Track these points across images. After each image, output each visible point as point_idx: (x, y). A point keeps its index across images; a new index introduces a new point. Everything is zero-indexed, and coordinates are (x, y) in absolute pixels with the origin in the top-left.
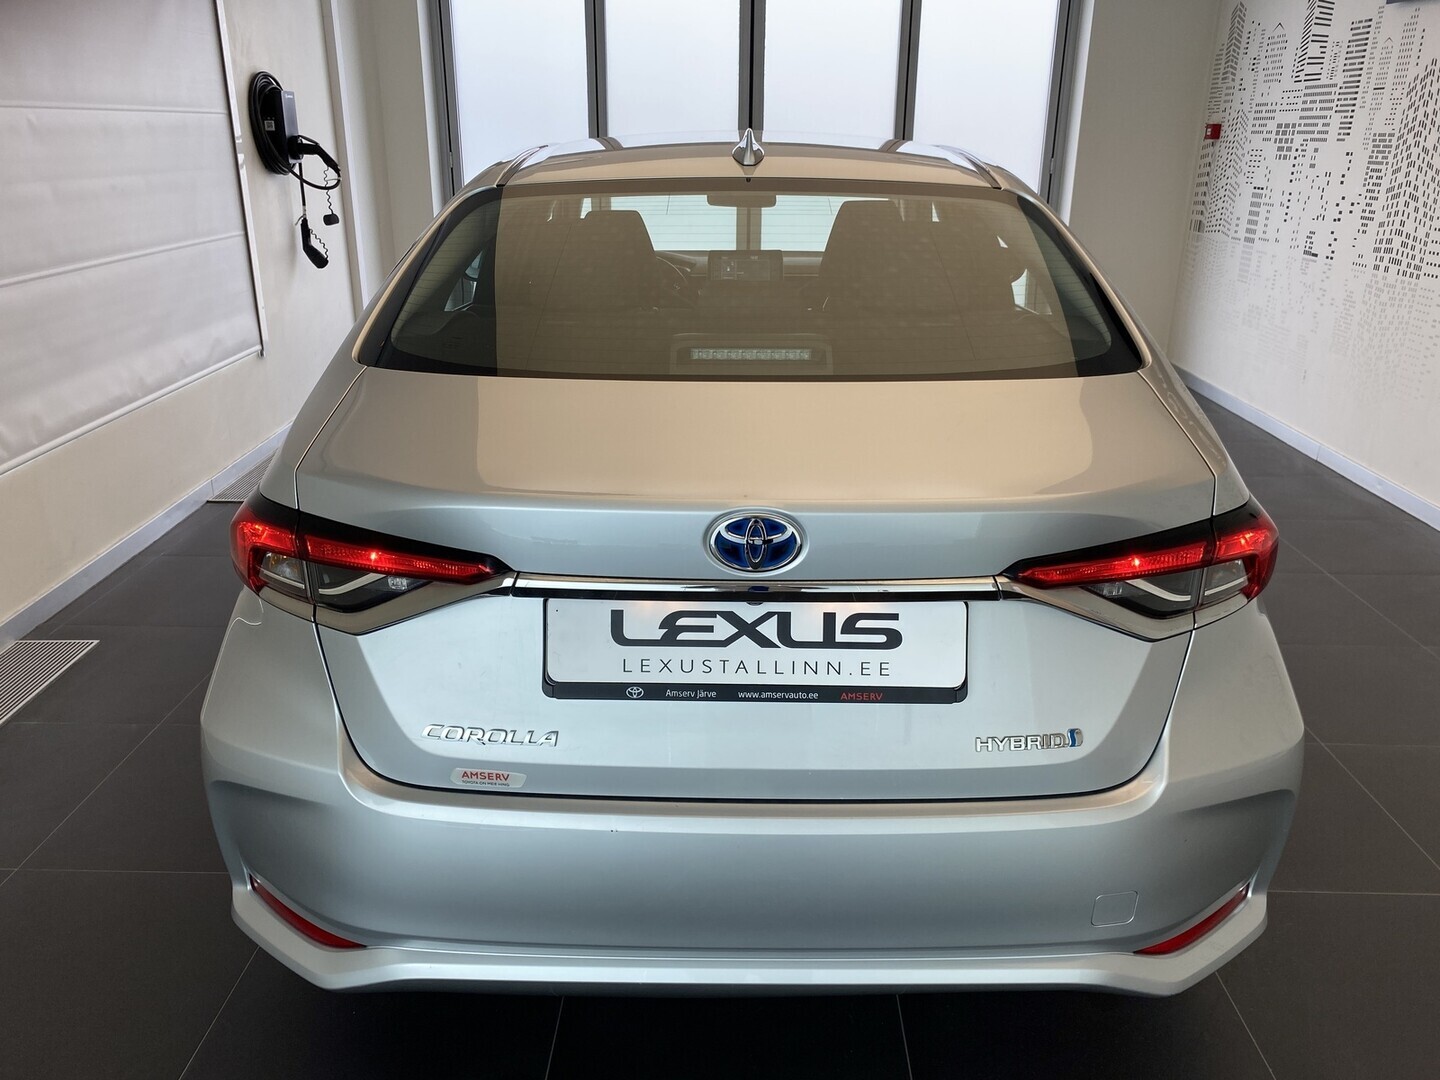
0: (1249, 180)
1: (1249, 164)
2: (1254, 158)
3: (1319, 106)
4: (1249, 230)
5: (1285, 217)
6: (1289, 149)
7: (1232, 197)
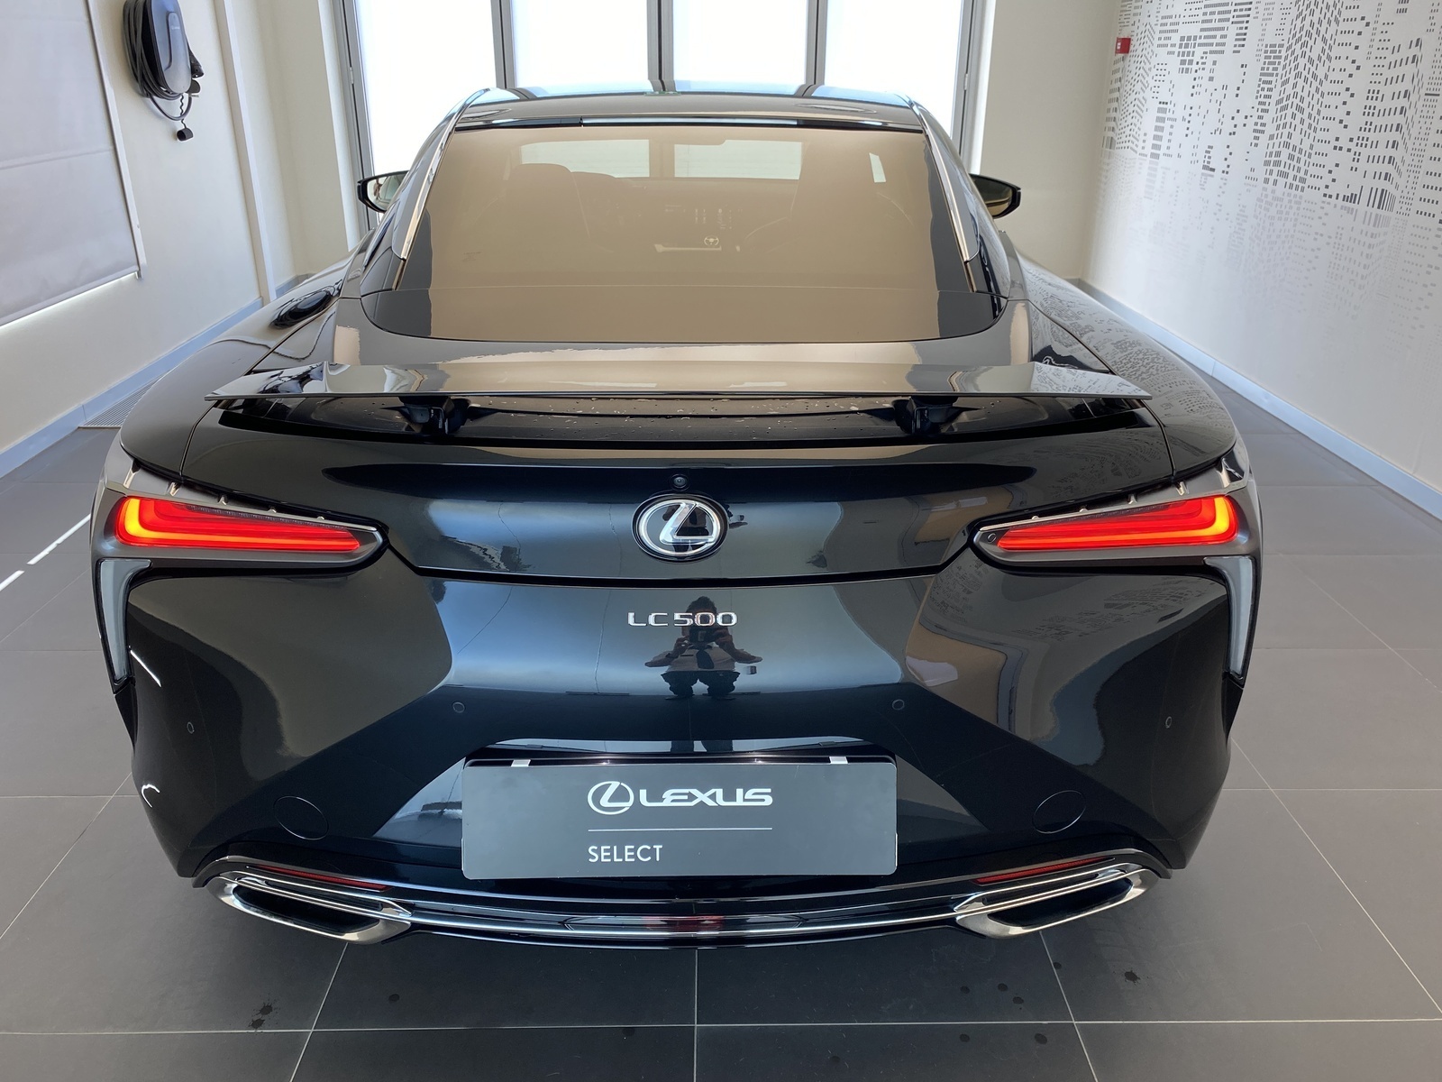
0: (1156, 95)
1: (1155, 78)
2: (1159, 73)
3: (1217, 17)
4: (1154, 146)
5: (1187, 132)
6: (1191, 62)
7: (1140, 112)
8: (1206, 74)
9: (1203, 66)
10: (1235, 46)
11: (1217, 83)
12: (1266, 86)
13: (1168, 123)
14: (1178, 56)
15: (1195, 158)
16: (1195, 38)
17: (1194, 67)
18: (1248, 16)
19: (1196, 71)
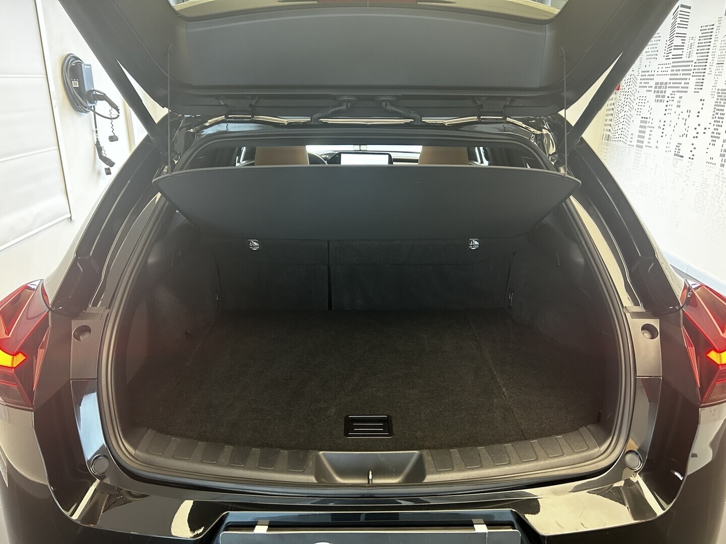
0: (639, 113)
1: (638, 104)
2: (641, 101)
3: (681, 72)
4: (638, 141)
5: (662, 135)
6: (664, 97)
7: (628, 122)
8: (675, 103)
9: (673, 99)
10: (695, 89)
11: (682, 109)
12: (720, 112)
13: (647, 130)
14: (654, 92)
15: (667, 149)
16: (666, 83)
17: (666, 99)
18: (704, 73)
19: (667, 101)
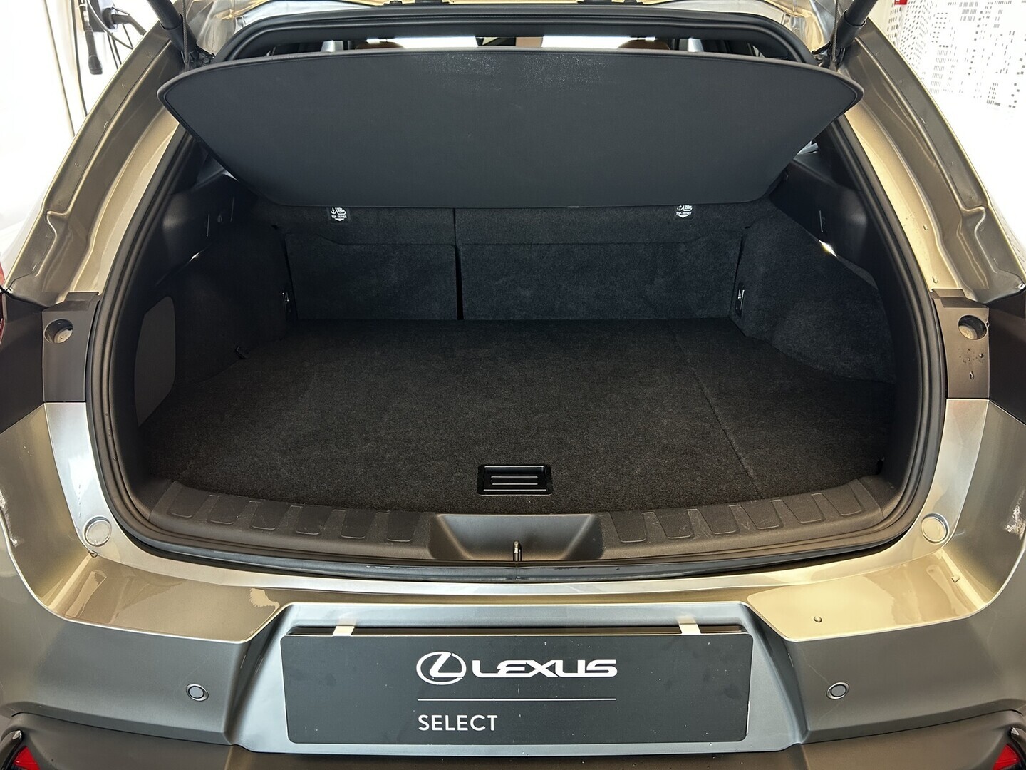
0: (935, 40)
1: (935, 25)
2: (939, 20)
5: (970, 71)
6: (974, 12)
7: (919, 55)
8: (991, 22)
9: (988, 15)
14: (961, 5)
15: (976, 94)
17: (978, 15)
19: (980, 19)
